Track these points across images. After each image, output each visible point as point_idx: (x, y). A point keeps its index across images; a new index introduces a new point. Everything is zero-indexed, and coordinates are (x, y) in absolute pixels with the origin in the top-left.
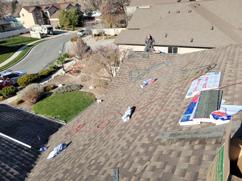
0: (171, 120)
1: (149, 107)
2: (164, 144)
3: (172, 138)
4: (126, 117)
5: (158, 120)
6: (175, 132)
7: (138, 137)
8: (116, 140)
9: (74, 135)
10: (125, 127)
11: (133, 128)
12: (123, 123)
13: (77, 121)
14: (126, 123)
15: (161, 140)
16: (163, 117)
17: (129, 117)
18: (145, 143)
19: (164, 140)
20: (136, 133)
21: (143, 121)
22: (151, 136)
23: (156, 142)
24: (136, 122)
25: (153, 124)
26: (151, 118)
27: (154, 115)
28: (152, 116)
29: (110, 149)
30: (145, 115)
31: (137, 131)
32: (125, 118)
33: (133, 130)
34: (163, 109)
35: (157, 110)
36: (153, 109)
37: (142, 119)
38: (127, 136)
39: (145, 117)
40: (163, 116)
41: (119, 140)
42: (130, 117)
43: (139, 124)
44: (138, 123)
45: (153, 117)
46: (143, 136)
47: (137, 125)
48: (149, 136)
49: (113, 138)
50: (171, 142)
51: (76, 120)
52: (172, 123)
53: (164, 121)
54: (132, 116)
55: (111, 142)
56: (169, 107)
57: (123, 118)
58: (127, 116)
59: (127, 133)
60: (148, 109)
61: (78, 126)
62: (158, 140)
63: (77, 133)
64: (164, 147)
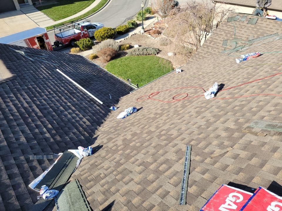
0: (273, 108)
1: (243, 88)
2: (256, 134)
3: (269, 129)
4: (210, 94)
5: (253, 104)
6: (275, 124)
7: (222, 119)
8: (193, 116)
9: (145, 101)
10: (207, 105)
11: (217, 108)
12: (204, 99)
14: (209, 101)
15: (253, 128)
16: (261, 103)
17: (214, 95)
18: (229, 128)
19: (257, 129)
20: (219, 114)
21: (231, 102)
22: (239, 121)
23: (245, 129)
24: (221, 101)
25: (245, 109)
26: (243, 101)
27: (248, 99)
28: (245, 99)
29: (184, 124)
30: (236, 96)
31: (222, 112)
32: (208, 95)
33: (217, 110)
34: (263, 93)
35: (254, 92)
36: (248, 90)
37: (230, 100)
38: (208, 114)
39: (236, 99)
40: (261, 101)
41: (196, 117)
43: (225, 105)
44: (224, 103)
45: (246, 100)
46: (228, 119)
47: (222, 106)
48: (236, 121)
49: (190, 114)
50: (266, 133)
52: (272, 113)
53: (261, 108)
54: (218, 94)
55: (187, 117)
56: (273, 93)
57: (205, 94)
58: (211, 93)
59: (207, 111)
60: (241, 89)
61: (150, 94)
62: (248, 127)
63: (149, 101)
64: (256, 137)
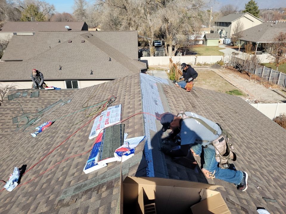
0: (75, 170)
1: (46, 161)
2: (67, 205)
3: (77, 193)
4: (12, 183)
5: (59, 174)
6: (80, 184)
7: (32, 207)
10: (12, 199)
11: (24, 197)
12: (7, 193)
14: (13, 192)
15: (64, 200)
16: (65, 170)
17: (17, 183)
18: (42, 213)
19: (67, 199)
20: (28, 202)
21: (38, 182)
22: (50, 199)
23: (57, 205)
24: (27, 186)
25: (53, 182)
26: (48, 175)
27: (53, 170)
28: (50, 172)
30: (41, 172)
31: (30, 199)
32: (10, 186)
33: (24, 199)
34: (65, 158)
35: (56, 162)
36: (51, 161)
37: (36, 180)
38: (15, 211)
39: (41, 176)
40: (64, 167)
42: (19, 181)
43: (32, 188)
44: (31, 187)
45: (51, 173)
46: (39, 203)
47: (29, 191)
48: (47, 202)
50: (75, 198)
52: (76, 174)
53: (65, 174)
54: (22, 180)
56: (72, 155)
57: (6, 186)
58: (13, 182)
59: (14, 207)
60: (44, 163)
62: (60, 201)
64: (68, 208)
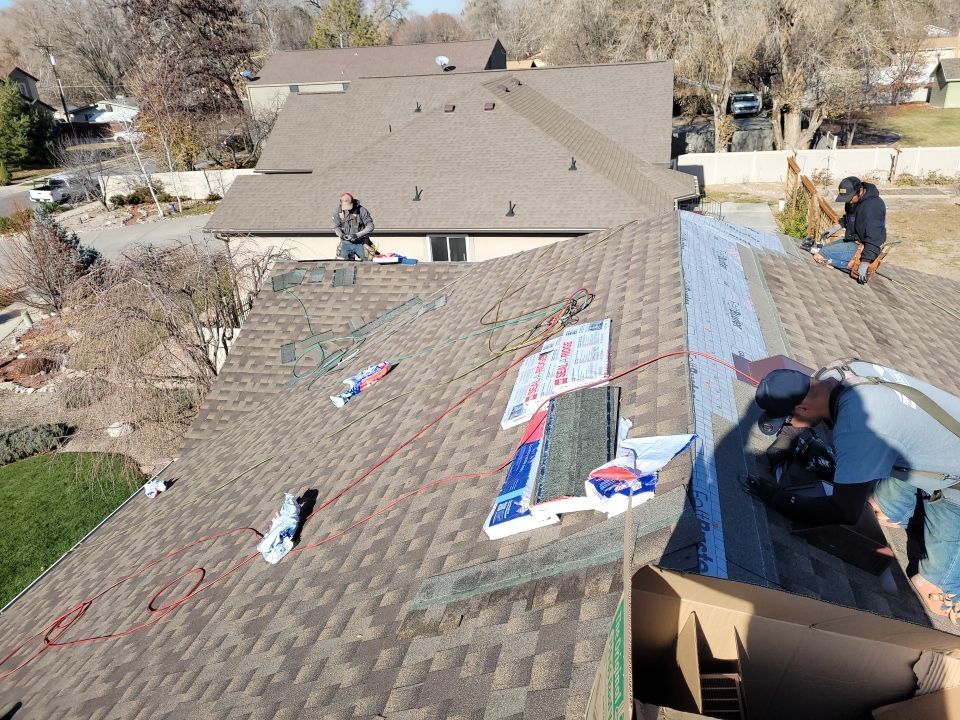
0: (458, 522)
1: (371, 485)
2: (434, 630)
3: (464, 597)
4: (278, 540)
5: (408, 530)
6: (472, 572)
7: (333, 621)
8: (237, 652)
9: (32, 666)
10: (276, 588)
11: (311, 585)
12: (264, 568)
13: (47, 597)
14: (281, 568)
15: (424, 611)
16: (427, 518)
17: (292, 540)
18: (359, 642)
19: (434, 612)
20: (321, 602)
21: (349, 546)
22: (383, 604)
23: (405, 626)
24: (320, 553)
25: (391, 552)
26: (379, 528)
27: (391, 516)
28: (383, 521)
29: (208, 700)
30: (357, 517)
31: (328, 594)
32: (272, 546)
33: (310, 593)
34: (427, 482)
35: (401, 490)
36: (386, 488)
37: (345, 539)
38: (285, 623)
39: (357, 529)
40: (424, 511)
41: (248, 650)
42: (296, 539)
43: (332, 561)
44: (330, 557)
45: (387, 523)
46: (352, 611)
47: (324, 570)
48: (374, 609)
49: (224, 646)
50: (459, 611)
51: (44, 592)
52: (460, 537)
53: (428, 533)
54: (304, 534)
55: (213, 664)
56: (447, 473)
57: (263, 547)
58: (281, 537)
59: (282, 611)
60: (367, 490)
61: (51, 622)
62: (413, 614)
63: (51, 657)
64: (437, 640)
